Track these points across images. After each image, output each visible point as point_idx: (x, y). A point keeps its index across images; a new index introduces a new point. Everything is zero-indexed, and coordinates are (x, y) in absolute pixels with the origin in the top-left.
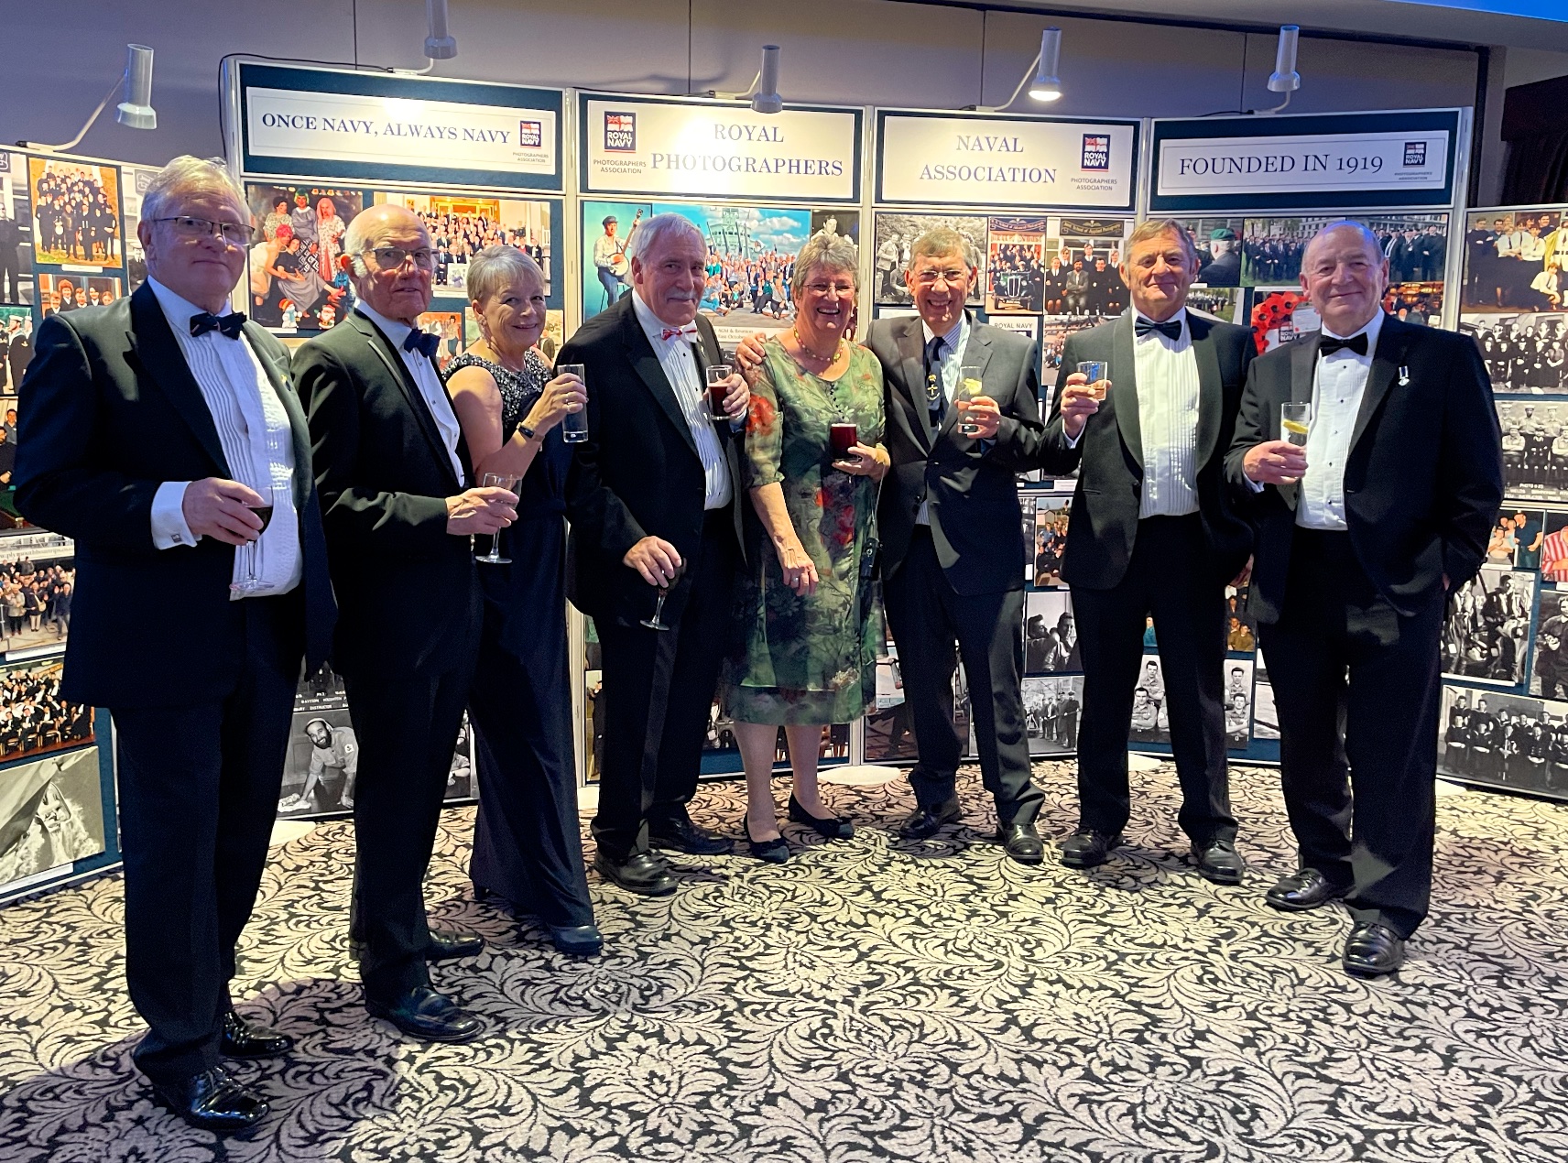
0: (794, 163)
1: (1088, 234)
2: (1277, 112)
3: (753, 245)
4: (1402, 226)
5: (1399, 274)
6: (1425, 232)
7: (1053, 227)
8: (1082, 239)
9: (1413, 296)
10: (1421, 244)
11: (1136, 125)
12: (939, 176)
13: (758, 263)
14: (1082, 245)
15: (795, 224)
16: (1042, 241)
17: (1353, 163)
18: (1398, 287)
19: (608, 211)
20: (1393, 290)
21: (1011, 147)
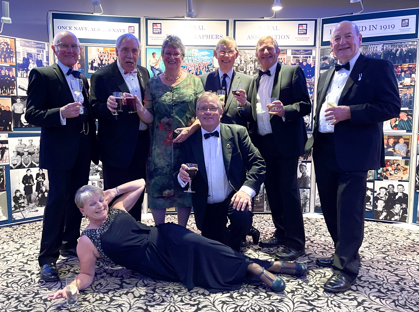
0: (208, 36)
1: (300, 54)
2: (360, 13)
3: (196, 60)
4: (402, 46)
5: (401, 61)
6: (409, 47)
7: (289, 52)
8: (298, 56)
9: (406, 68)
10: (409, 51)
11: (316, 21)
12: (253, 38)
13: (198, 65)
14: (298, 58)
15: (209, 53)
16: (285, 57)
17: (385, 27)
18: (401, 65)
19: (154, 51)
20: (399, 66)
21: (275, 28)
